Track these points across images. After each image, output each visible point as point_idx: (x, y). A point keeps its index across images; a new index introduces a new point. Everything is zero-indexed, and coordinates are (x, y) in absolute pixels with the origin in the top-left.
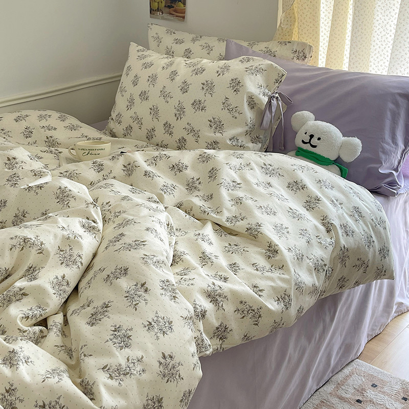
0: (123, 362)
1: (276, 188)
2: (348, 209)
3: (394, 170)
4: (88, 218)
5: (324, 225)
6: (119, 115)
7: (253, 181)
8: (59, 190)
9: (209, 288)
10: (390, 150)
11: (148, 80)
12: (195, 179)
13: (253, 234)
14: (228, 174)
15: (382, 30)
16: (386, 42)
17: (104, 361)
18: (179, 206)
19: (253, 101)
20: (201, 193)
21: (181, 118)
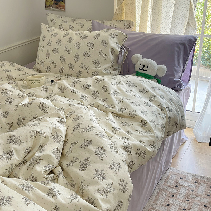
0: (105, 187)
1: (135, 93)
2: (168, 99)
3: (179, 79)
4: (59, 117)
5: (159, 108)
6: (42, 61)
7: (125, 90)
8: (40, 104)
9: (124, 144)
10: (178, 70)
11: (57, 43)
12: (96, 91)
13: (133, 116)
14: (112, 88)
15: (165, 13)
16: (168, 18)
17: (97, 187)
18: (92, 105)
19: (113, 51)
20: (100, 98)
21: (78, 61)
